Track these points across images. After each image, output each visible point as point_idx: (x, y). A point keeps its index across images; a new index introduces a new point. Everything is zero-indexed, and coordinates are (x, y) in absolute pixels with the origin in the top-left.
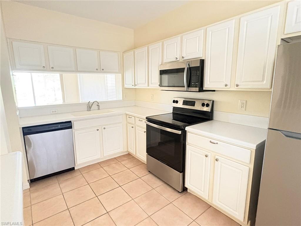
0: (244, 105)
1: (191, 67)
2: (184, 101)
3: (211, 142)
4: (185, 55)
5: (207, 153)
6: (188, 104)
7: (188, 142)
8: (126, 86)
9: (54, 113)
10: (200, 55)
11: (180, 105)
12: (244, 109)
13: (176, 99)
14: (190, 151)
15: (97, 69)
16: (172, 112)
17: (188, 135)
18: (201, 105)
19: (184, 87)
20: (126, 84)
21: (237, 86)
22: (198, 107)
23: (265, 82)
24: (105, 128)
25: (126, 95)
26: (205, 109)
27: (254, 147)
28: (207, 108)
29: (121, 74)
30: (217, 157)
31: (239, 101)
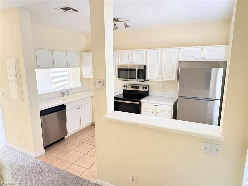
0: (164, 87)
1: (139, 69)
2: (131, 86)
3: (154, 105)
4: (134, 61)
5: (153, 111)
6: (134, 88)
7: (142, 107)
8: (84, 76)
9: (41, 100)
10: (143, 63)
11: (129, 88)
12: (163, 89)
13: (125, 85)
14: (143, 112)
15: (66, 65)
16: (123, 92)
17: (142, 104)
18: (142, 88)
19: (136, 79)
20: (84, 75)
21: (163, 79)
22: (141, 89)
23: (173, 78)
24: (81, 107)
25: (83, 83)
26: (145, 90)
27: (173, 104)
28: (146, 89)
29: (79, 68)
30: (158, 112)
31: (161, 85)
